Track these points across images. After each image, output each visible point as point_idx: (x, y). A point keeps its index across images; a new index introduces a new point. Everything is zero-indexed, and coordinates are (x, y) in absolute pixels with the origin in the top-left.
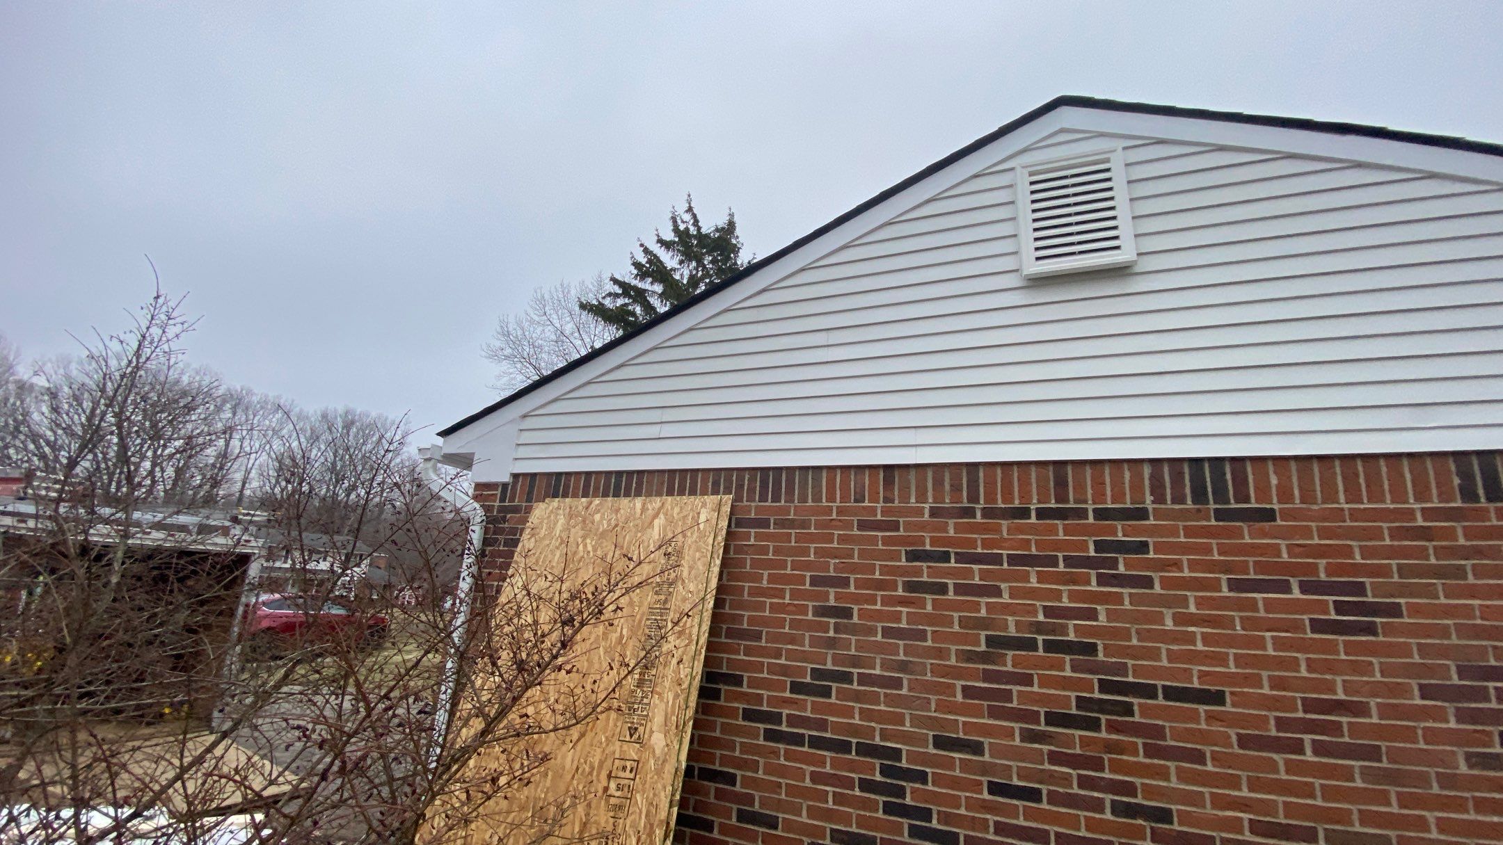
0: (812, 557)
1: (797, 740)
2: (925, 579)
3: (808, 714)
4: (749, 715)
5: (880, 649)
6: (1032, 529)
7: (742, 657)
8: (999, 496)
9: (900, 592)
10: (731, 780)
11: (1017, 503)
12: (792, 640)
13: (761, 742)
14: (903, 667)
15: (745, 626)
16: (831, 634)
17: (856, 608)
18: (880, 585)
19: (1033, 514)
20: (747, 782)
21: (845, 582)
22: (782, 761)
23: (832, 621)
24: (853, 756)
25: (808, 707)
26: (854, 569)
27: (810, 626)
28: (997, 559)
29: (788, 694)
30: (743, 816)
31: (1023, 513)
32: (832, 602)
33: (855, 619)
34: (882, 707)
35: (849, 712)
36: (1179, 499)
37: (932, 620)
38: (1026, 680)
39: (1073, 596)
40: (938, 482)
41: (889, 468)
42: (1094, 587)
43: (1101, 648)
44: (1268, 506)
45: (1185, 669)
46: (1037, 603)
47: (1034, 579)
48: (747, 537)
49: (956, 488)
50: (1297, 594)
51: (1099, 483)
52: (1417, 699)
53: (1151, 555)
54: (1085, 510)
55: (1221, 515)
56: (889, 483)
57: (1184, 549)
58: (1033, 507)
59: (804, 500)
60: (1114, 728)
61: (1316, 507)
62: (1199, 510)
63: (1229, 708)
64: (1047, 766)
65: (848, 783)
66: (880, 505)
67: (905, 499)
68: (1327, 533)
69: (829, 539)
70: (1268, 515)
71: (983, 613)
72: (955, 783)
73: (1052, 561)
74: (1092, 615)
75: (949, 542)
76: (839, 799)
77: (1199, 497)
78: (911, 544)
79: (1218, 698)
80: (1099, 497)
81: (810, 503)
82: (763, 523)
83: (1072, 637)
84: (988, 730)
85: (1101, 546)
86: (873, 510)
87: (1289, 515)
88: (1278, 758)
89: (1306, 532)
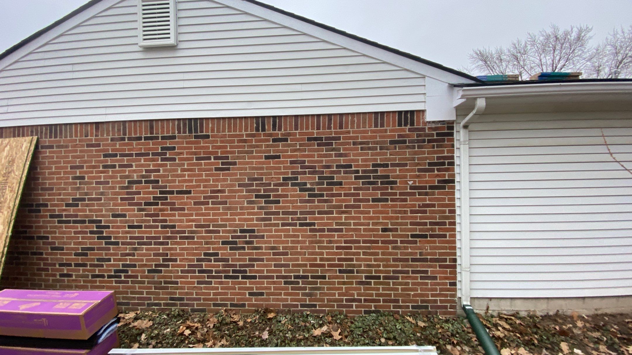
0: (70, 159)
1: (69, 222)
2: (109, 163)
3: (72, 213)
4: (51, 216)
5: (94, 188)
6: (143, 144)
7: (47, 197)
8: (133, 133)
9: (101, 169)
10: (47, 238)
11: (138, 135)
12: (64, 189)
13: (57, 224)
14: (102, 194)
15: (47, 186)
16: (78, 185)
17: (86, 176)
18: (94, 167)
19: (143, 139)
20: (53, 238)
21: (82, 167)
22: (64, 229)
23: (78, 181)
24: (87, 224)
25: (72, 210)
26: (86, 162)
27: (71, 184)
28: (131, 155)
29: (64, 208)
30: (52, 249)
31: (140, 138)
32: (78, 175)
33: (86, 180)
34: (95, 208)
35: (85, 211)
36: (185, 132)
37: (111, 177)
38: (139, 193)
39: (154, 165)
40: (113, 128)
41: (97, 124)
42: (160, 162)
43: (160, 181)
44: (208, 134)
45: (182, 185)
46: (143, 169)
47: (142, 161)
48: (46, 152)
49: (119, 130)
50: (212, 160)
51: (163, 127)
52: (247, 182)
53: (176, 151)
54: (159, 137)
55: (196, 137)
56: (97, 129)
57: (185, 148)
58: (143, 136)
59: (66, 137)
60: (162, 204)
61: (220, 134)
62: (190, 136)
63: (192, 195)
64: (144, 218)
65: (86, 233)
66: (94, 138)
67: (102, 135)
68: (222, 142)
69: (76, 151)
70: (208, 137)
71: (127, 173)
72: (118, 227)
73: (148, 154)
74: (159, 171)
75: (117, 150)
76: (83, 238)
77: (190, 131)
78: (105, 152)
79: (189, 192)
80: (163, 132)
81: (69, 138)
82: (52, 147)
83: (152, 178)
84: (128, 210)
85: (162, 149)
86: (91, 140)
87: (213, 136)
88: (203, 207)
89: (217, 142)
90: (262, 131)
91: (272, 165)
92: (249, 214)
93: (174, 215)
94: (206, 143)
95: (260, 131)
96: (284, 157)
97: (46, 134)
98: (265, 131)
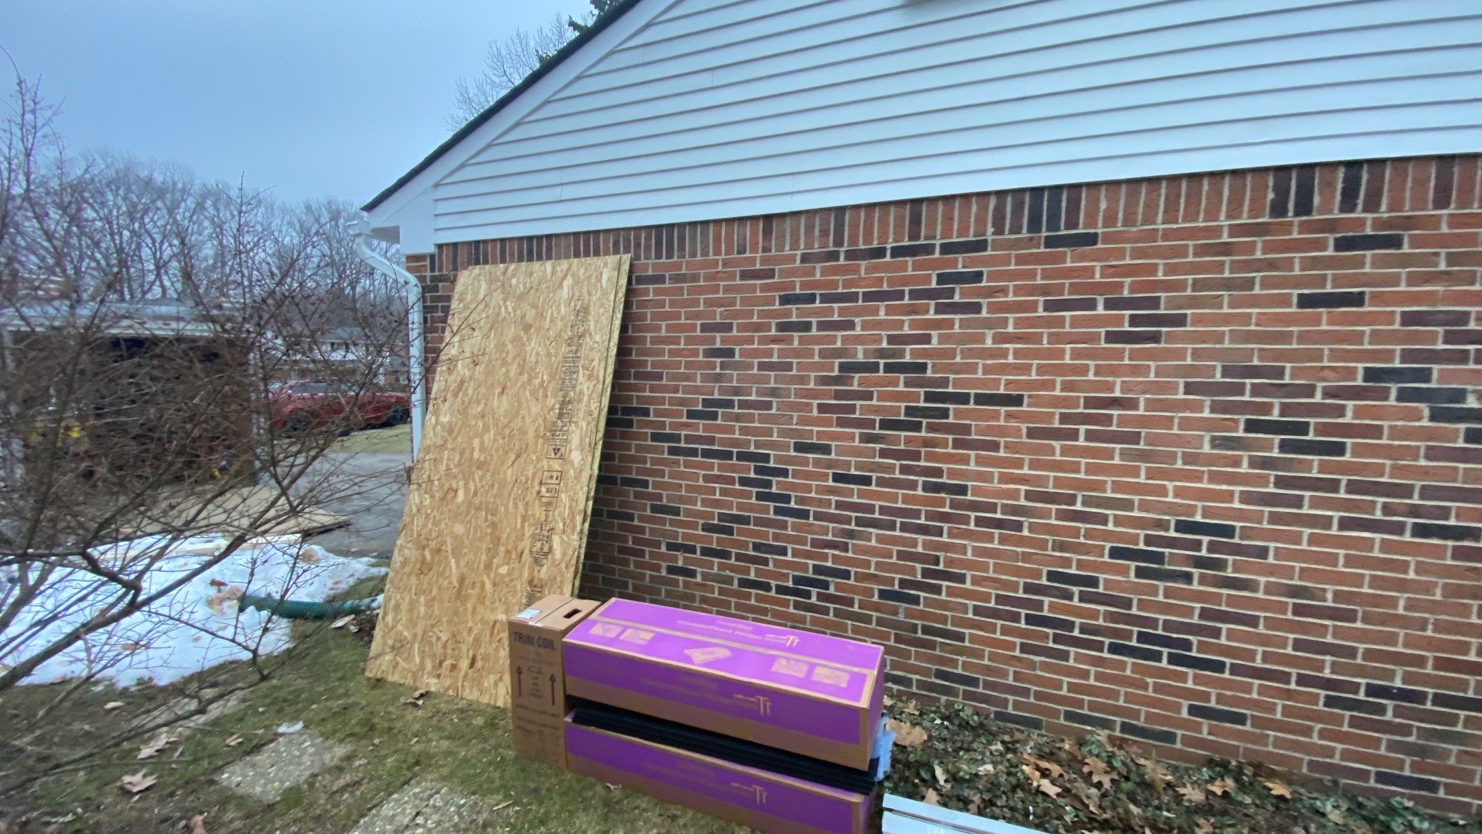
0: (702, 308)
1: (694, 453)
2: (794, 319)
3: (700, 433)
4: (655, 437)
5: (756, 379)
6: (886, 268)
7: (648, 394)
8: (861, 238)
9: (773, 332)
10: (645, 484)
11: (875, 244)
12: (687, 378)
13: (666, 456)
14: (774, 392)
15: (649, 369)
16: (718, 370)
17: (737, 348)
18: (758, 327)
19: (888, 253)
20: (657, 485)
21: (728, 328)
22: (682, 468)
23: (719, 360)
24: (734, 461)
25: (701, 428)
26: (736, 315)
27: (700, 366)
28: (854, 297)
29: (684, 420)
30: (655, 509)
31: (880, 253)
32: (718, 345)
33: (737, 358)
34: (756, 424)
35: (731, 430)
36: (1016, 229)
37: (797, 353)
38: (868, 396)
39: (913, 325)
40: (810, 229)
41: (768, 218)
42: (931, 315)
43: (929, 366)
44: (1093, 231)
45: (995, 380)
46: (883, 333)
47: (882, 312)
48: (647, 292)
49: (824, 233)
50: (1100, 310)
51: (948, 219)
52: (1218, 377)
53: (984, 284)
54: (933, 246)
55: (1049, 242)
56: (767, 233)
57: (1012, 276)
58: (889, 246)
59: (693, 255)
60: (931, 428)
61: (1134, 229)
62: (1031, 239)
63: (1025, 408)
64: (877, 459)
65: (731, 481)
66: (759, 255)
67: (780, 247)
68: (1137, 254)
69: (715, 289)
70: (1091, 239)
71: (839, 345)
72: (809, 476)
73: (899, 295)
74: (926, 339)
75: (816, 285)
76: (724, 492)
77: (1034, 225)
78: (784, 289)
79: (1018, 400)
80: (947, 232)
81: (699, 258)
82: (659, 279)
83: (907, 359)
84: (835, 436)
85: (942, 279)
86: (753, 260)
87: (1108, 238)
88: (1057, 444)
89: (1121, 254)
90: (1297, 214)
91: (1324, 327)
92: (1215, 477)
93: (966, 460)
94: (1083, 258)
95: (1291, 214)
96: (1378, 299)
97: (648, 248)
98: (1309, 212)
